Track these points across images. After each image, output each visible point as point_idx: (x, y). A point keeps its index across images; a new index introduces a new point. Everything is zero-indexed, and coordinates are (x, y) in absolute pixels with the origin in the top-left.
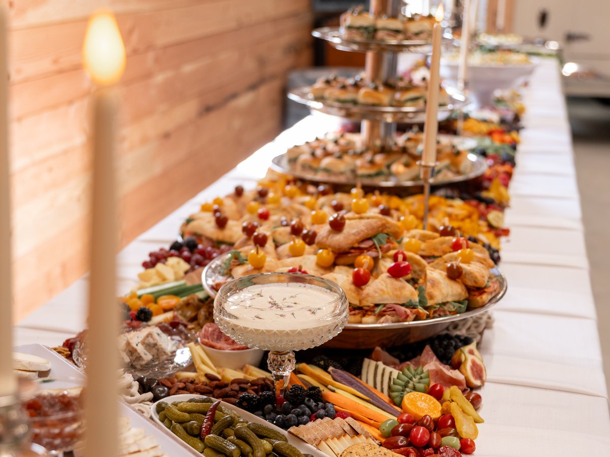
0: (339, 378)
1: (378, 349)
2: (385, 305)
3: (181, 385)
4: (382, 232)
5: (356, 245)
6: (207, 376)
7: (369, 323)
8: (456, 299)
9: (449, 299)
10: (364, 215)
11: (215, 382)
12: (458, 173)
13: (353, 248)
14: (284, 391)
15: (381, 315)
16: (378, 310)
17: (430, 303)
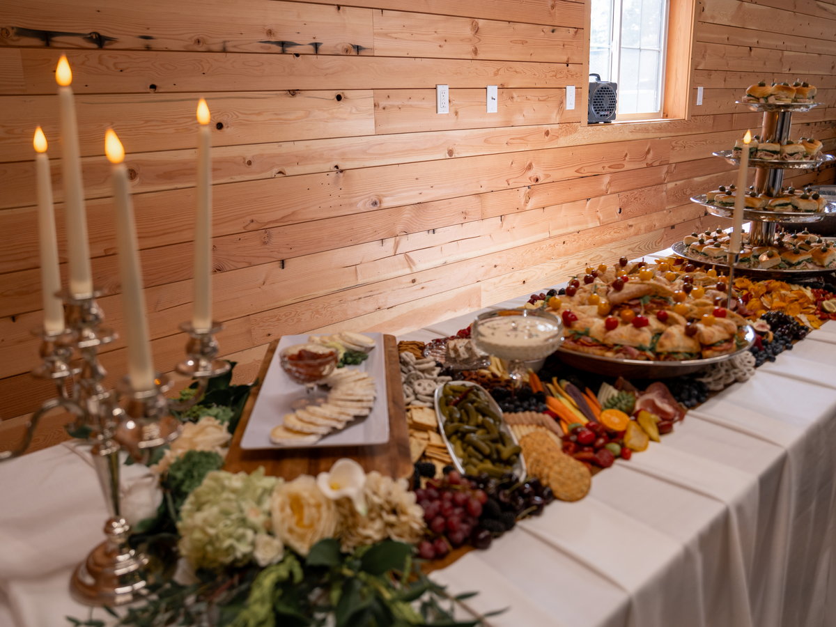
0: (569, 391)
2: (622, 346)
3: (474, 377)
4: (648, 294)
5: (626, 302)
6: (494, 375)
7: (610, 356)
9: (681, 350)
10: (645, 282)
11: (496, 379)
12: (823, 266)
13: (623, 304)
14: (515, 389)
15: (617, 352)
16: (616, 348)
17: (659, 350)
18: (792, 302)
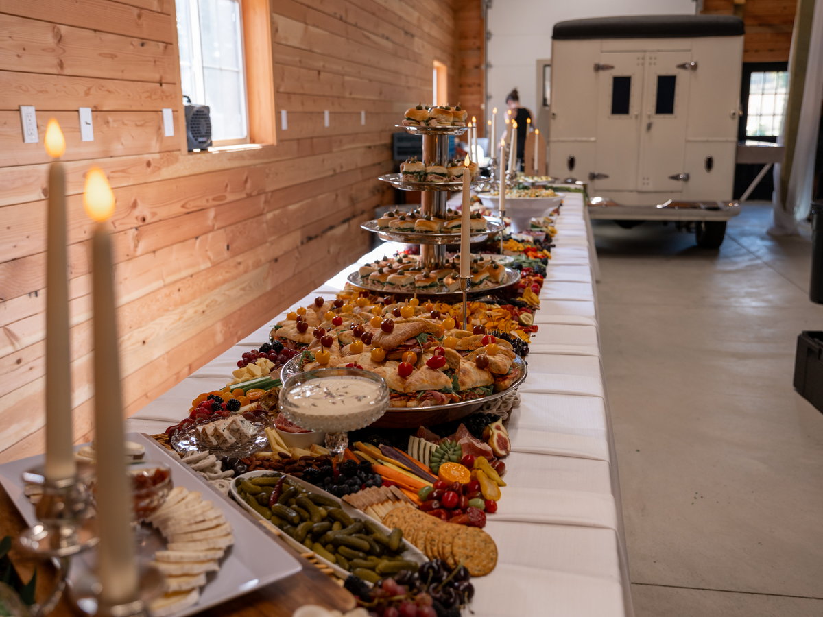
0: (387, 453)
1: (422, 427)
2: (425, 391)
3: (258, 463)
4: (423, 332)
5: (403, 343)
6: (280, 454)
7: (413, 406)
8: (484, 384)
9: (479, 385)
10: (409, 319)
11: (286, 460)
12: (497, 283)
13: (400, 346)
14: (339, 465)
15: (422, 399)
16: (419, 396)
17: (462, 388)
18: (499, 320)
